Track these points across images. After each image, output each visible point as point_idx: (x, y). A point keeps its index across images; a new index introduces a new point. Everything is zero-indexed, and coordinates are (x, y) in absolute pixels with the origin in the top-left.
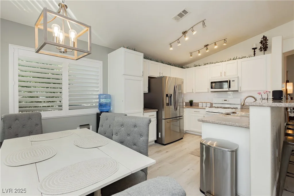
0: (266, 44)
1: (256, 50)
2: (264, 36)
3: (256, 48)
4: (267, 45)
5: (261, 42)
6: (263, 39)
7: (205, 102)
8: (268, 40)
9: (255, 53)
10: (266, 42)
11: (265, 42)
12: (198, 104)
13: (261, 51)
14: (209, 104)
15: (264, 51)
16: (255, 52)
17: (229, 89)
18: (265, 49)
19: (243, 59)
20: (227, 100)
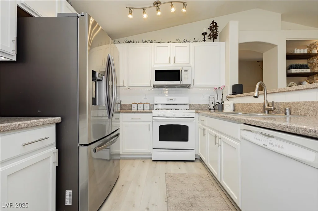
0: (217, 31)
1: (205, 36)
2: (213, 21)
3: (206, 33)
4: (217, 33)
5: (210, 28)
6: (212, 25)
7: (141, 103)
8: (218, 26)
9: (204, 39)
10: (216, 29)
11: (214, 28)
12: (131, 105)
13: (210, 38)
14: (148, 105)
15: (214, 39)
16: (204, 38)
17: (181, 83)
18: (215, 37)
19: (196, 43)
20: (173, 99)
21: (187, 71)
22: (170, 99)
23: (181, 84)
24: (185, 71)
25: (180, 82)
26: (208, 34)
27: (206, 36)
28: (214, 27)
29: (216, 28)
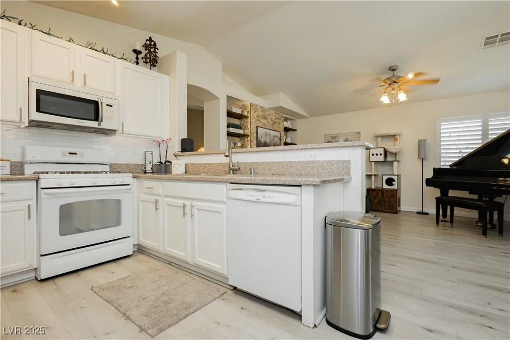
0: (156, 55)
2: (150, 38)
3: (140, 52)
4: (157, 58)
5: (145, 46)
6: (148, 42)
8: (158, 49)
9: (137, 61)
10: (155, 52)
13: (146, 62)
15: (151, 65)
16: (137, 58)
17: (99, 125)
18: (153, 63)
19: (125, 62)
20: (76, 154)
21: (111, 106)
22: (70, 153)
23: (101, 127)
24: (107, 105)
25: (97, 122)
26: (143, 55)
27: (140, 56)
28: (151, 46)
29: (155, 50)
